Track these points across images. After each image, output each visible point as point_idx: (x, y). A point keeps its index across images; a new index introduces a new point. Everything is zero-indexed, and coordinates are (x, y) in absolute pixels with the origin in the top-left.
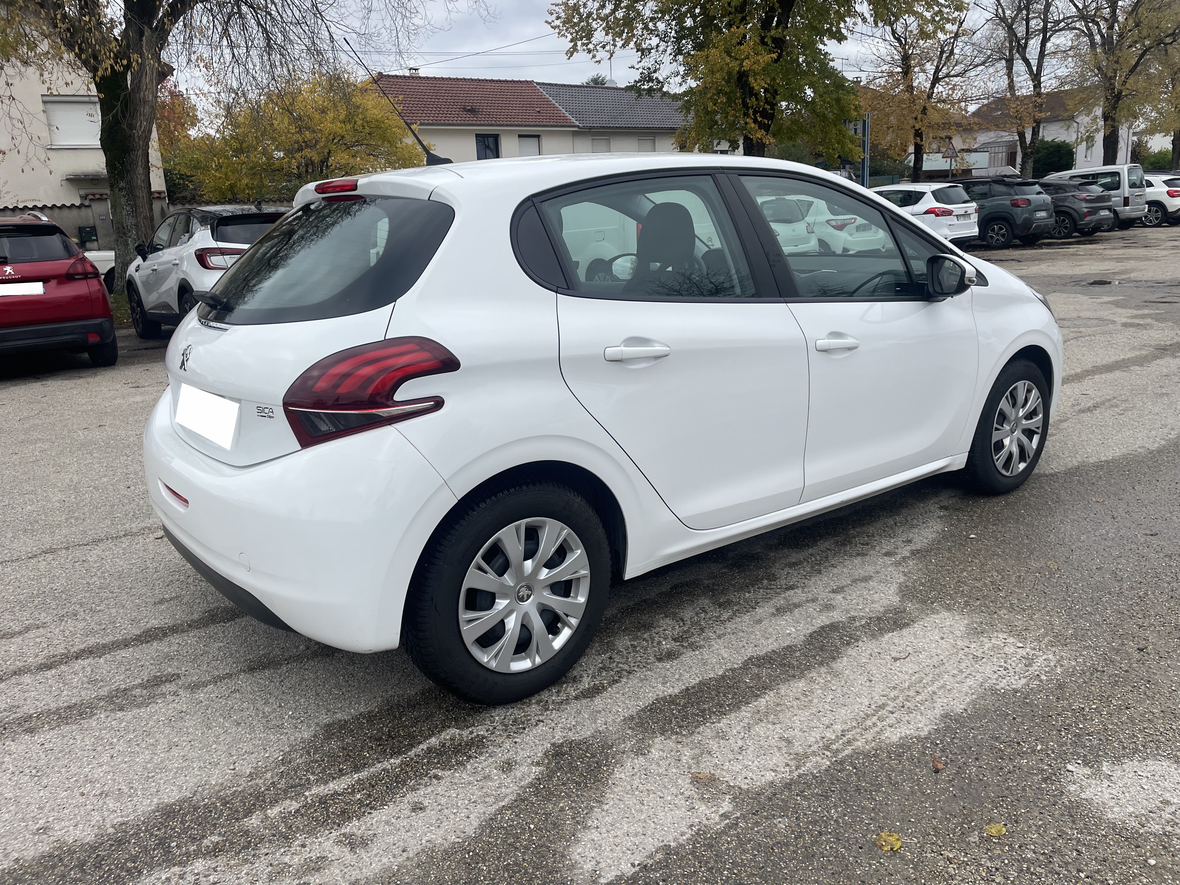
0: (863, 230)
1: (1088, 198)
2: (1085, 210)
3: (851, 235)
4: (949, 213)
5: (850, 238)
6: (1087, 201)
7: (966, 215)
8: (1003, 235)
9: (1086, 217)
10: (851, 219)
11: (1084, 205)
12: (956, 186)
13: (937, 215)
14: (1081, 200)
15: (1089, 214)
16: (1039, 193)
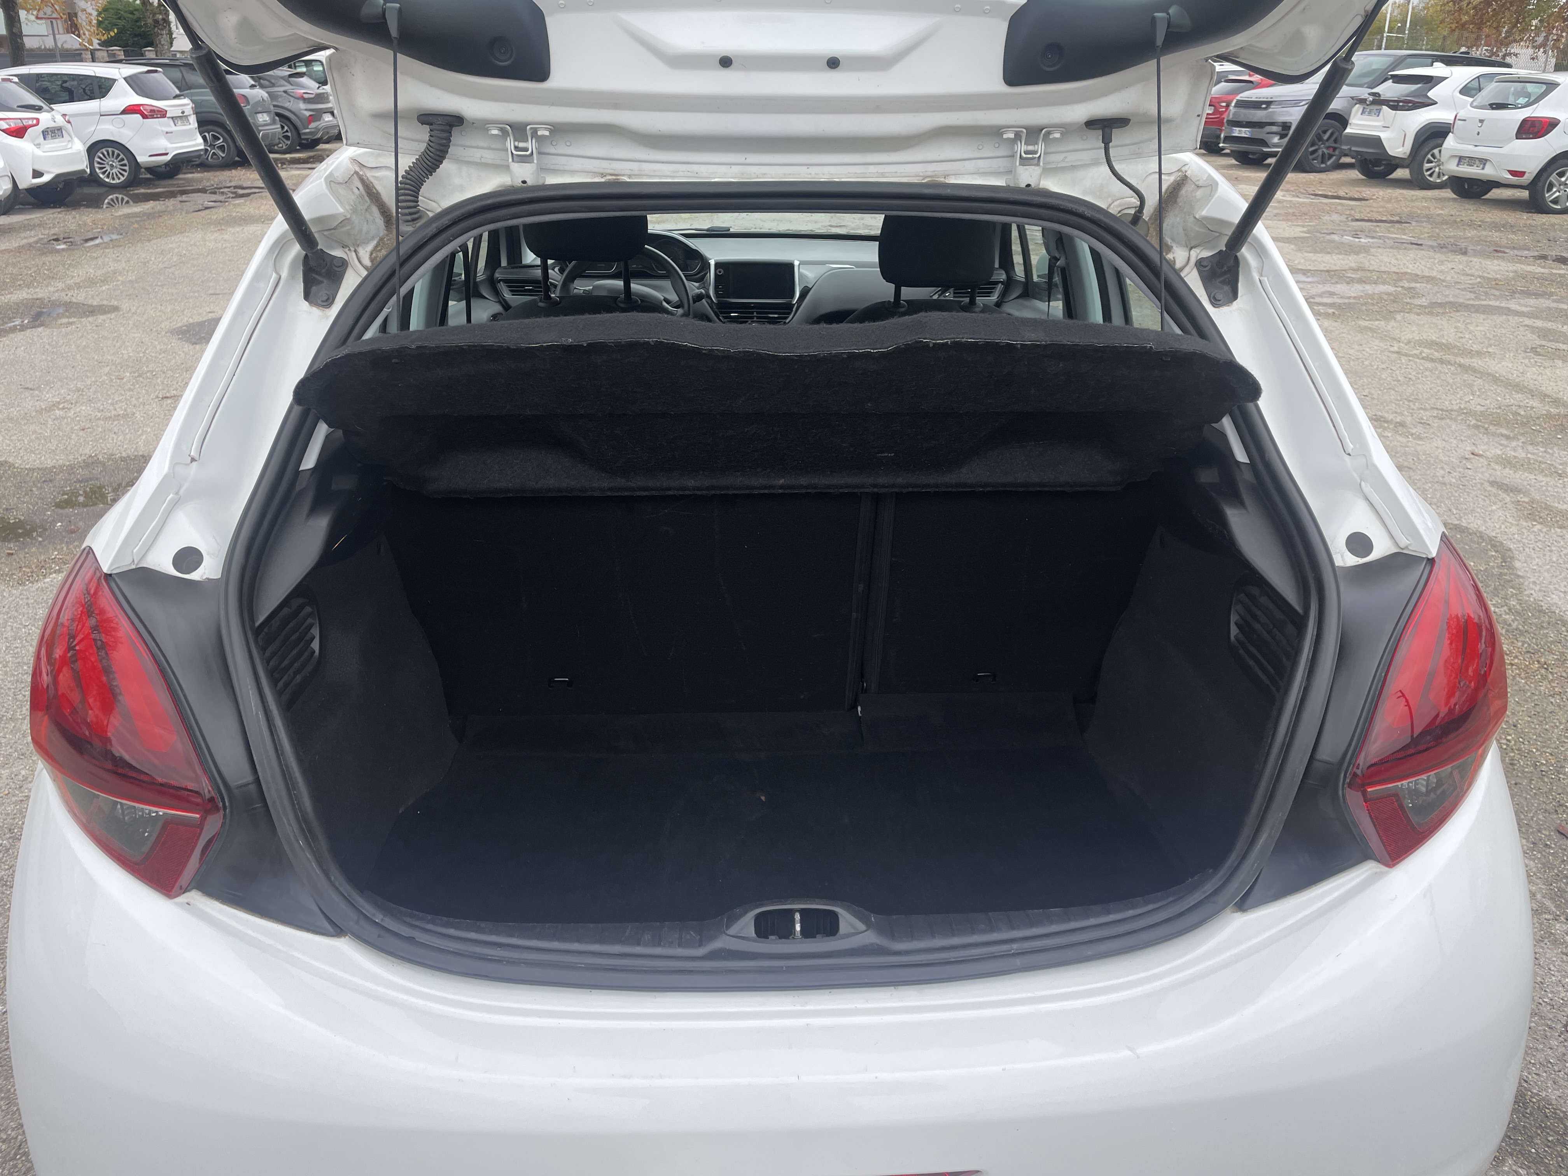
0: (53, 137)
1: (306, 96)
2: (308, 114)
3: (38, 145)
4: (162, 113)
5: (38, 152)
6: (306, 101)
7: (183, 118)
8: (221, 148)
9: (310, 122)
10: (33, 119)
11: (302, 106)
12: (156, 71)
13: (145, 117)
14: (298, 99)
15: (311, 119)
16: (252, 86)
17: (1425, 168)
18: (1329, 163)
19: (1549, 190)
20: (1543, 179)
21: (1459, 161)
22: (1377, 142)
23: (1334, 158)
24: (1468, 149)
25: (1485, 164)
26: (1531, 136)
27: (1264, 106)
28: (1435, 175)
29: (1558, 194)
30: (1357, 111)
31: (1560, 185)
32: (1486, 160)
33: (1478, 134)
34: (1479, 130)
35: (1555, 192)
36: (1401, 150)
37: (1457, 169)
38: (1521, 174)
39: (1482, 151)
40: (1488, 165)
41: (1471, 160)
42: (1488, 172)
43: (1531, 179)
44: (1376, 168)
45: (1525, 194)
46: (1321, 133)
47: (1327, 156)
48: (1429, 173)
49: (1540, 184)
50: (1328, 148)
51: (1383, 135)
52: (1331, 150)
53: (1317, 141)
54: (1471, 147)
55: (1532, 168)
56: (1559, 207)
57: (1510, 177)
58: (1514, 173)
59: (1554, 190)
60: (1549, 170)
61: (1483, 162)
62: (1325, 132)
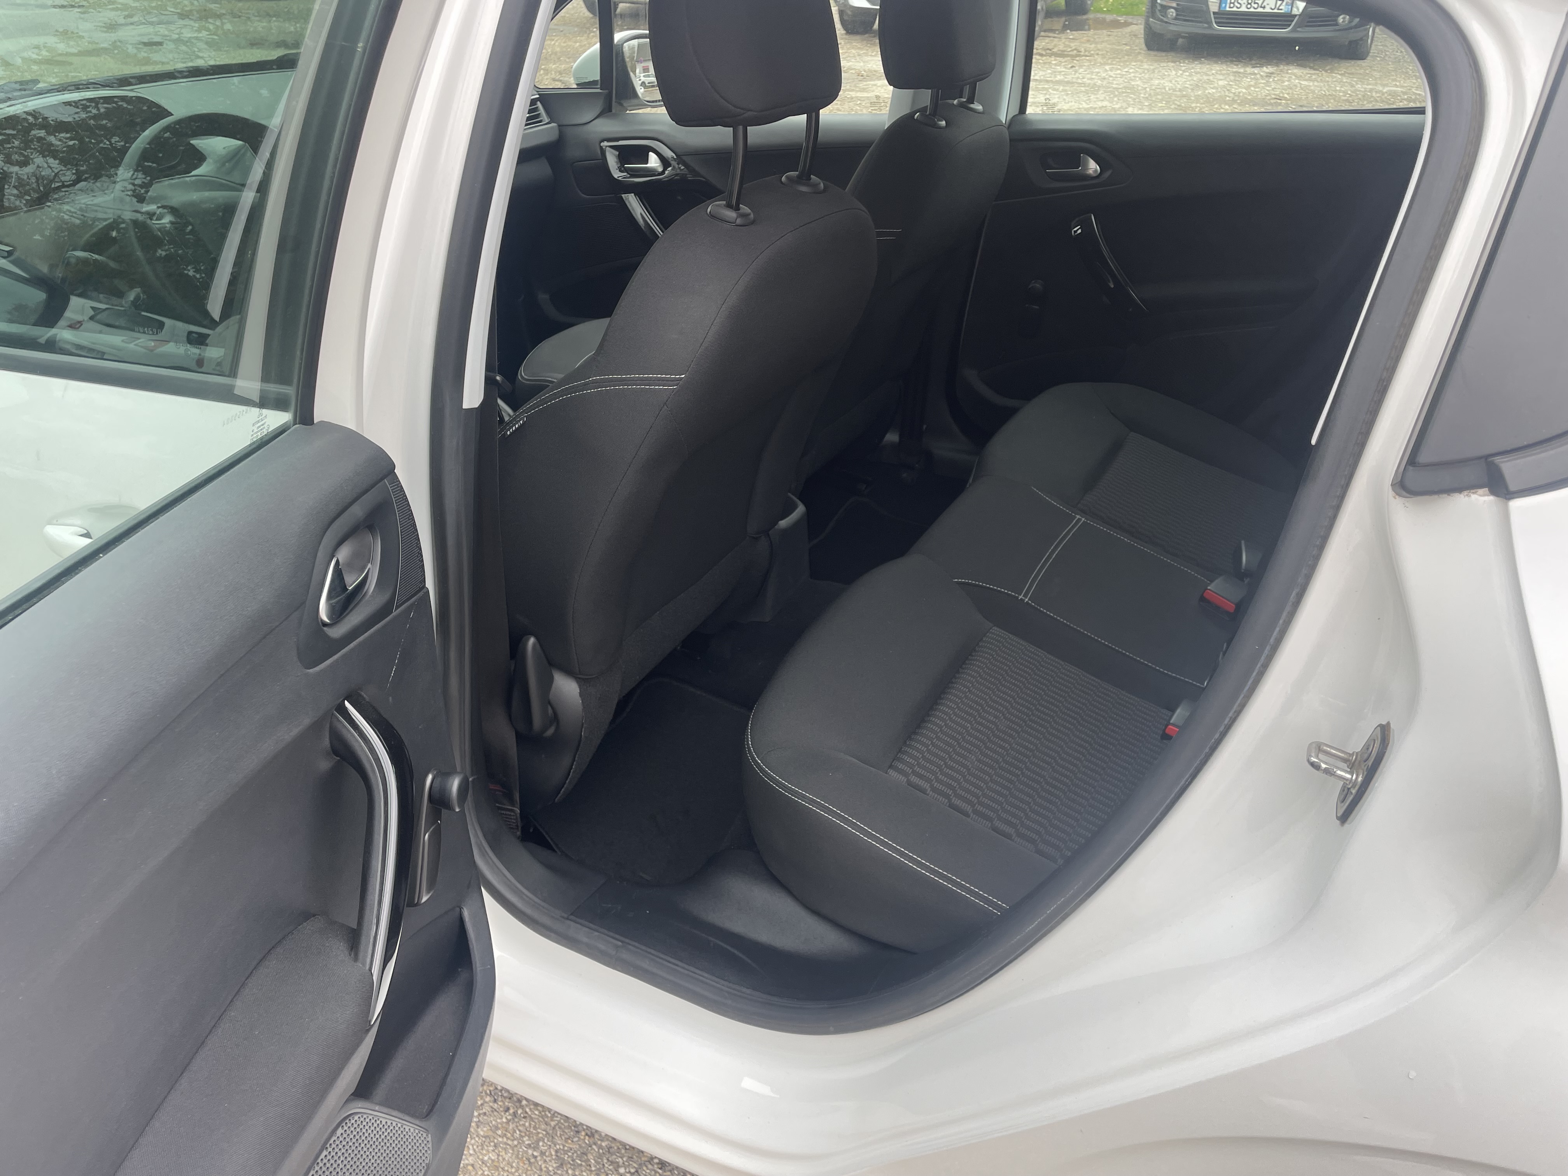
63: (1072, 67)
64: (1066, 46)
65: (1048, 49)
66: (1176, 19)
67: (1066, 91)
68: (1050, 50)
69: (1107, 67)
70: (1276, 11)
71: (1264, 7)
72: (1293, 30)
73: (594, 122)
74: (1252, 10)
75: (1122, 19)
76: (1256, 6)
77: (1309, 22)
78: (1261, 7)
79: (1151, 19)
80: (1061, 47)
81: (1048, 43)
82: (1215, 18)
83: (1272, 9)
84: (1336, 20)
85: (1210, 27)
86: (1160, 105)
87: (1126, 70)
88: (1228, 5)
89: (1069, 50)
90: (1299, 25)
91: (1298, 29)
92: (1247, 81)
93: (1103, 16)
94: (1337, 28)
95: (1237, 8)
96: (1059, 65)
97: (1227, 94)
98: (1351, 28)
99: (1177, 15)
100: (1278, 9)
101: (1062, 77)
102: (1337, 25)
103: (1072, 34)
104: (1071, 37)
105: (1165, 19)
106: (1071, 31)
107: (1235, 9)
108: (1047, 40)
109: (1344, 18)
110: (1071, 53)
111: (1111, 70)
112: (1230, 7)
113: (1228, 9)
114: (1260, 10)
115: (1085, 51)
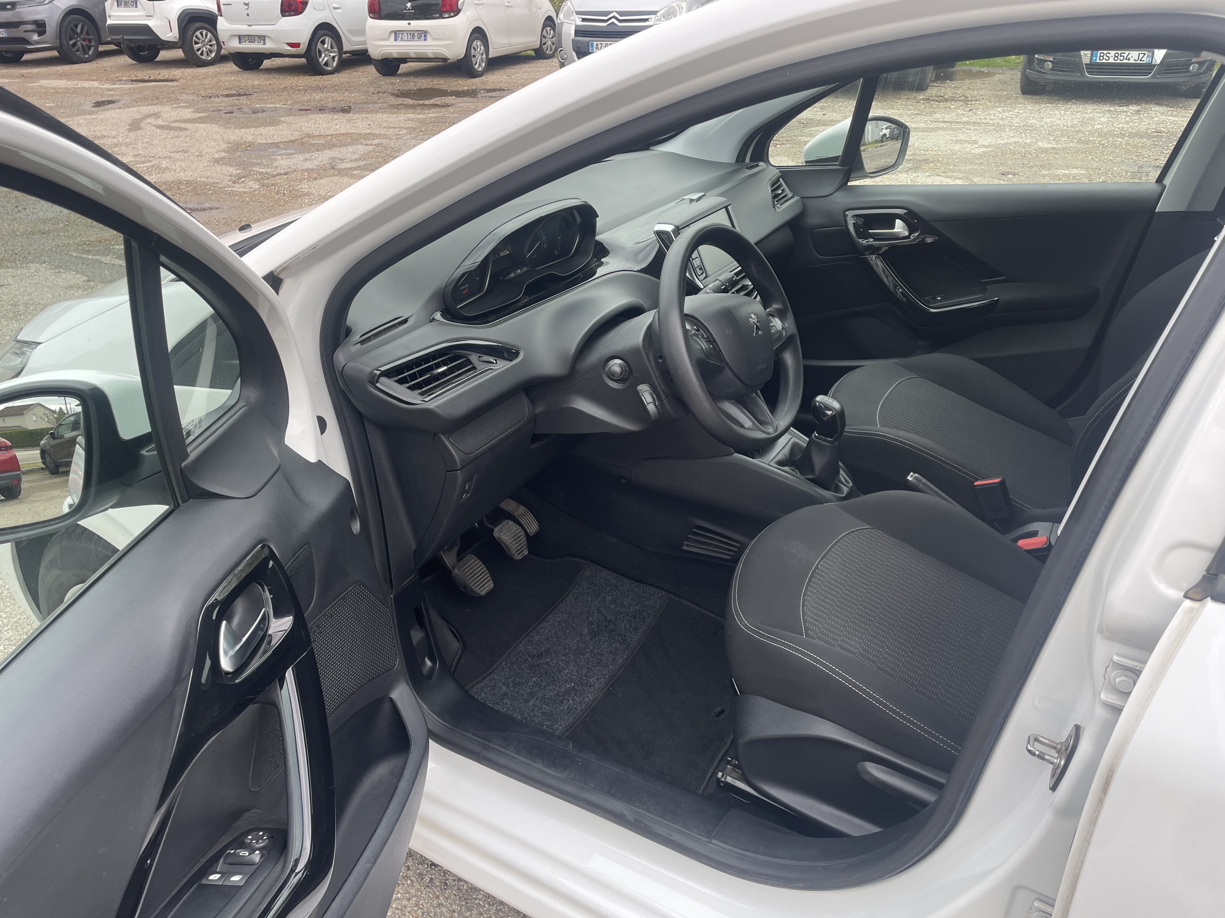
17: (195, 49)
18: (90, 53)
19: (320, 56)
20: (313, 47)
21: (240, 39)
22: (146, 29)
23: (92, 49)
24: (243, 28)
25: (264, 40)
26: (293, 13)
27: (9, 7)
28: (205, 53)
29: (326, 58)
30: (112, 5)
31: (325, 51)
32: (264, 36)
33: (248, 15)
34: (248, 12)
35: (324, 58)
36: (171, 34)
37: (241, 46)
38: (296, 45)
39: (257, 29)
40: (267, 40)
41: (251, 38)
42: (269, 46)
43: (306, 48)
44: (141, 53)
45: (303, 60)
46: (74, 28)
47: (86, 48)
48: (199, 52)
49: (313, 52)
50: (84, 40)
51: (151, 23)
52: (88, 42)
53: (73, 35)
54: (246, 27)
55: (304, 39)
56: (330, 69)
57: (290, 48)
58: (292, 45)
59: (323, 55)
60: (315, 40)
61: (262, 38)
62: (76, 26)
63: (970, 110)
64: (953, 93)
65: (941, 96)
66: (1052, 70)
67: (977, 130)
68: (943, 97)
69: (999, 109)
70: (1139, 62)
71: (1129, 59)
72: (1153, 77)
73: (835, 194)
74: (1119, 61)
75: (985, 70)
76: (1122, 58)
77: (1165, 70)
78: (1126, 59)
79: (1028, 70)
80: (950, 94)
81: (937, 91)
82: (1086, 68)
83: (1135, 60)
84: (1188, 68)
85: (1083, 75)
86: (1063, 139)
87: (1016, 111)
88: (1098, 58)
89: (958, 96)
90: (1158, 73)
91: (1158, 76)
92: (1122, 117)
93: (968, 68)
94: (1188, 74)
95: (1106, 59)
96: (958, 109)
97: (1112, 128)
98: (1201, 74)
99: (1053, 66)
100: (1140, 60)
101: (967, 119)
102: (1189, 72)
103: (953, 84)
104: (953, 86)
105: (1042, 70)
106: (950, 81)
107: (1104, 61)
108: (936, 89)
109: (1194, 66)
110: (959, 99)
111: (1004, 111)
112: (1100, 60)
113: (1098, 61)
114: (1125, 61)
115: (972, 97)
